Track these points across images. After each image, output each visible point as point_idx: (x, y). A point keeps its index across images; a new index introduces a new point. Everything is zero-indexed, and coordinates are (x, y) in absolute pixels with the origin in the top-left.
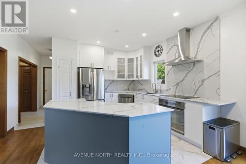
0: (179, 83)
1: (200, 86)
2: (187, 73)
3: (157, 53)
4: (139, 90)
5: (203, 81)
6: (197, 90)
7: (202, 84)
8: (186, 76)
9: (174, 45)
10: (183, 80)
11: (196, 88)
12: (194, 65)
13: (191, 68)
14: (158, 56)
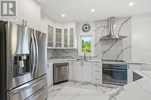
0: (105, 52)
1: (120, 53)
2: (112, 46)
3: (85, 29)
4: (63, 58)
5: (122, 51)
6: (119, 56)
7: (122, 52)
8: (111, 47)
9: (101, 26)
10: (108, 50)
11: (118, 55)
12: (116, 41)
13: (114, 43)
14: (86, 32)
